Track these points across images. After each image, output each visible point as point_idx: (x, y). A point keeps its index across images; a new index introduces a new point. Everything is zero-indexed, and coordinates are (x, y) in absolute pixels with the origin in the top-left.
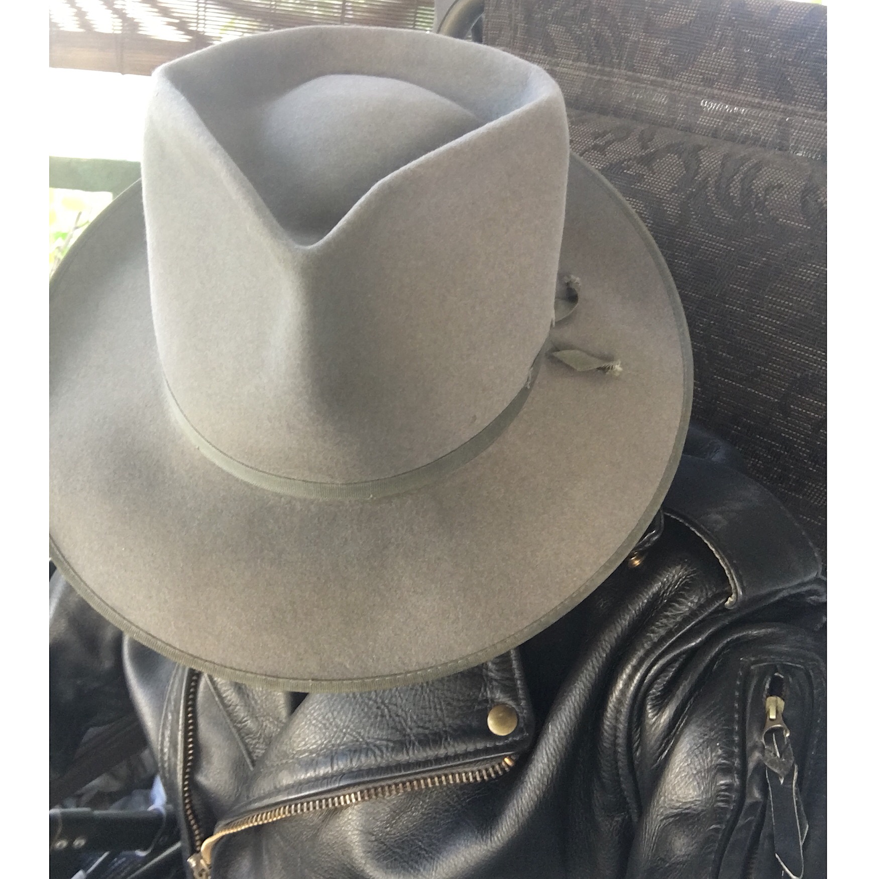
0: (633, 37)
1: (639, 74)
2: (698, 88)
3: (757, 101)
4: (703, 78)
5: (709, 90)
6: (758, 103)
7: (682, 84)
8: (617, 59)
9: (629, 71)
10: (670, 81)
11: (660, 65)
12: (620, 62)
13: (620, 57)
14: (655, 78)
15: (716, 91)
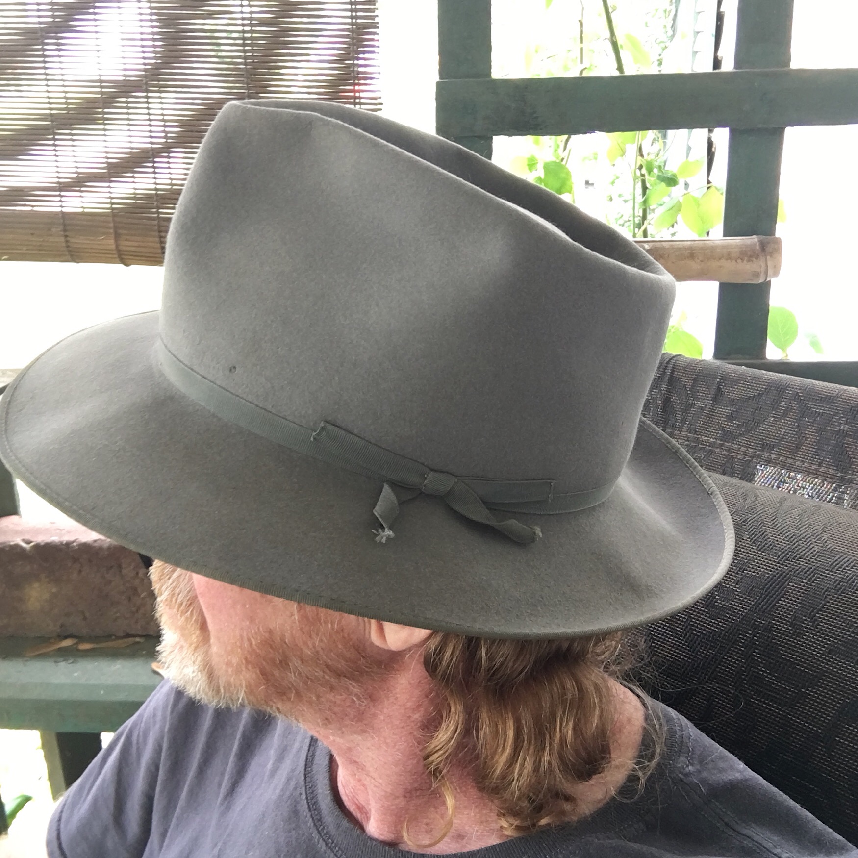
0: (699, 404)
1: (699, 436)
2: (756, 452)
3: (814, 467)
4: (763, 445)
5: (766, 455)
6: (816, 470)
7: (740, 448)
8: (680, 423)
9: (690, 433)
10: (730, 444)
11: (723, 429)
12: (683, 426)
13: (683, 421)
14: (714, 440)
15: (773, 456)
